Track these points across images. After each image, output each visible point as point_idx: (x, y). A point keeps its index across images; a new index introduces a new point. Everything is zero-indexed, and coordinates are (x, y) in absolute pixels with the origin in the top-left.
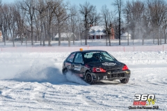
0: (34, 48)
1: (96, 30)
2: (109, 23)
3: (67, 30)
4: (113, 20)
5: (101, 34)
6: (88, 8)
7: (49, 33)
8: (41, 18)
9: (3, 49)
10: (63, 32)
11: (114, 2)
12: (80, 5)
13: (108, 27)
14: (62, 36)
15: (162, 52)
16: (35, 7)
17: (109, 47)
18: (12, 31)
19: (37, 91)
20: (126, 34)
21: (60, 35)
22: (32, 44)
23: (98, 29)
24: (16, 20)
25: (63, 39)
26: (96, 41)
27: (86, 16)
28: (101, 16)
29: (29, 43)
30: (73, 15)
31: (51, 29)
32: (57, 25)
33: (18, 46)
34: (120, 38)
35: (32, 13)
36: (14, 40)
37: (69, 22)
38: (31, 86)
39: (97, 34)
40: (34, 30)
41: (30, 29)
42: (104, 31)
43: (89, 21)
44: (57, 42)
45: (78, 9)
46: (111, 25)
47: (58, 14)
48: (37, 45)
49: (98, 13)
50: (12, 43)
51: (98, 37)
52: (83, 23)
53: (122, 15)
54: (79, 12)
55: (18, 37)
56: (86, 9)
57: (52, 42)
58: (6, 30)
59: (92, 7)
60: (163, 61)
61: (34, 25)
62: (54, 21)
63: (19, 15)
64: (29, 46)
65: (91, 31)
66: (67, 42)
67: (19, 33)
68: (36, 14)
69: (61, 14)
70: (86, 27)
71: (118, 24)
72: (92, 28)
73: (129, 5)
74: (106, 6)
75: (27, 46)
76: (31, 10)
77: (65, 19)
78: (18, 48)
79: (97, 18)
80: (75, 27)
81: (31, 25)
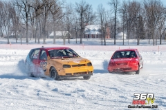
0: (29, 45)
1: (91, 29)
2: (104, 22)
3: (62, 29)
4: (109, 19)
5: (97, 33)
6: (84, 6)
7: (44, 31)
8: (37, 16)
10: (59, 30)
11: (111, 2)
12: (77, 4)
13: (104, 26)
14: (57, 34)
15: (157, 53)
16: (31, 5)
17: (104, 46)
18: (7, 28)
19: (31, 88)
20: (122, 34)
21: (55, 33)
22: (27, 42)
23: (94, 28)
24: (11, 16)
25: (58, 37)
26: (91, 40)
27: (81, 14)
28: (97, 15)
29: (24, 40)
30: (69, 13)
31: (46, 27)
32: (53, 23)
33: (13, 43)
34: (115, 38)
35: (27, 10)
36: (8, 37)
37: (64, 20)
38: (25, 84)
39: (92, 33)
40: (29, 27)
41: (25, 26)
42: (100, 31)
43: (85, 20)
44: (52, 40)
45: (74, 7)
46: (106, 25)
47: (53, 11)
48: (32, 43)
49: (94, 12)
50: (6, 40)
51: (93, 36)
52: (79, 21)
53: (118, 14)
54: (74, 10)
55: (12, 34)
56: (82, 8)
57: (47, 40)
59: (88, 6)
60: (159, 61)
61: (29, 23)
62: (50, 19)
63: (14, 12)
64: (24, 43)
65: (86, 29)
66: (62, 40)
67: (14, 30)
68: (32, 11)
69: (56, 12)
70: (81, 25)
71: (113, 23)
72: (88, 27)
73: (125, 6)
74: (102, 6)
75: (21, 43)
76: (27, 7)
77: (61, 17)
78: (13, 45)
79: (92, 18)
80: (70, 25)
81: (27, 22)
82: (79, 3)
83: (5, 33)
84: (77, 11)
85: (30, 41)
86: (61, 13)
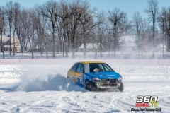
0: (56, 60)
1: (126, 40)
2: (141, 32)
3: (93, 41)
4: (146, 29)
5: (132, 45)
6: (118, 15)
8: (65, 26)
9: (21, 60)
10: (89, 42)
11: (148, 9)
12: (109, 12)
13: (141, 37)
14: (87, 47)
16: (58, 14)
18: (31, 40)
19: (59, 109)
20: (161, 45)
21: (85, 46)
22: (54, 56)
23: (129, 39)
24: (35, 27)
25: (90, 50)
27: (115, 24)
28: (133, 24)
29: (50, 54)
30: (100, 23)
31: (75, 39)
32: (83, 34)
33: (38, 57)
35: (54, 20)
36: (33, 51)
37: (96, 30)
38: (52, 103)
40: (56, 39)
41: (51, 38)
43: (119, 30)
44: (82, 53)
45: (107, 16)
46: (143, 35)
47: (84, 21)
48: (60, 57)
49: (129, 21)
50: (30, 54)
52: (112, 32)
53: (156, 23)
54: (107, 19)
55: (37, 47)
56: (115, 16)
57: (76, 54)
58: (24, 39)
59: (122, 14)
61: (56, 34)
62: (79, 29)
64: (50, 57)
65: (120, 41)
66: (93, 53)
67: (40, 43)
68: (59, 21)
69: (87, 21)
70: (115, 36)
71: (152, 33)
72: (122, 38)
73: (165, 13)
74: (138, 14)
75: (47, 57)
76: (54, 16)
77: (92, 28)
78: (38, 60)
79: (127, 27)
80: (103, 37)
81: (53, 34)
82: (112, 11)
83: (28, 46)
84: (111, 20)
85: (58, 55)
86: (92, 23)
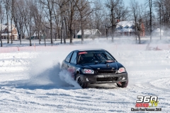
0: (54, 47)
1: (124, 26)
2: (138, 17)
3: (91, 27)
4: (143, 14)
5: (130, 30)
7: (70, 30)
8: (62, 13)
9: (20, 48)
10: (87, 28)
13: (138, 22)
14: (85, 33)
16: (55, 1)
17: (139, 45)
18: (28, 28)
20: (158, 30)
21: (83, 32)
22: (52, 43)
23: (127, 24)
24: (33, 15)
25: (87, 37)
26: (124, 38)
27: (112, 10)
28: (129, 9)
29: (48, 41)
30: (98, 9)
31: (73, 26)
32: (80, 20)
35: (51, 7)
36: (31, 38)
37: (93, 17)
39: (125, 30)
40: (53, 26)
41: (48, 25)
42: (133, 27)
43: (116, 16)
44: (80, 40)
45: (104, 2)
46: (140, 20)
47: (80, 7)
48: (58, 44)
49: (126, 6)
50: (28, 42)
51: (126, 33)
52: (109, 17)
53: (153, 8)
54: (104, 5)
55: (35, 35)
56: (112, 2)
57: (74, 40)
58: (21, 27)
61: (53, 21)
62: (77, 16)
63: (36, 10)
64: (49, 45)
65: (118, 26)
66: (91, 40)
67: (37, 30)
68: (56, 8)
69: (83, 8)
70: (112, 22)
71: (149, 18)
72: (120, 23)
75: (45, 44)
76: (50, 4)
77: (89, 14)
79: (124, 13)
80: (100, 23)
81: (50, 21)
83: (26, 33)
84: (108, 6)
85: (56, 42)
86: (89, 9)
